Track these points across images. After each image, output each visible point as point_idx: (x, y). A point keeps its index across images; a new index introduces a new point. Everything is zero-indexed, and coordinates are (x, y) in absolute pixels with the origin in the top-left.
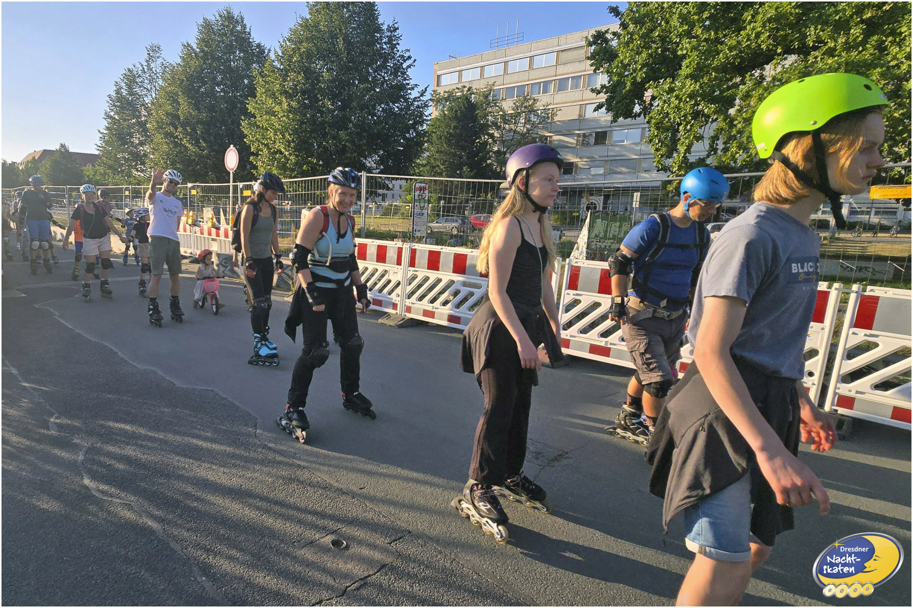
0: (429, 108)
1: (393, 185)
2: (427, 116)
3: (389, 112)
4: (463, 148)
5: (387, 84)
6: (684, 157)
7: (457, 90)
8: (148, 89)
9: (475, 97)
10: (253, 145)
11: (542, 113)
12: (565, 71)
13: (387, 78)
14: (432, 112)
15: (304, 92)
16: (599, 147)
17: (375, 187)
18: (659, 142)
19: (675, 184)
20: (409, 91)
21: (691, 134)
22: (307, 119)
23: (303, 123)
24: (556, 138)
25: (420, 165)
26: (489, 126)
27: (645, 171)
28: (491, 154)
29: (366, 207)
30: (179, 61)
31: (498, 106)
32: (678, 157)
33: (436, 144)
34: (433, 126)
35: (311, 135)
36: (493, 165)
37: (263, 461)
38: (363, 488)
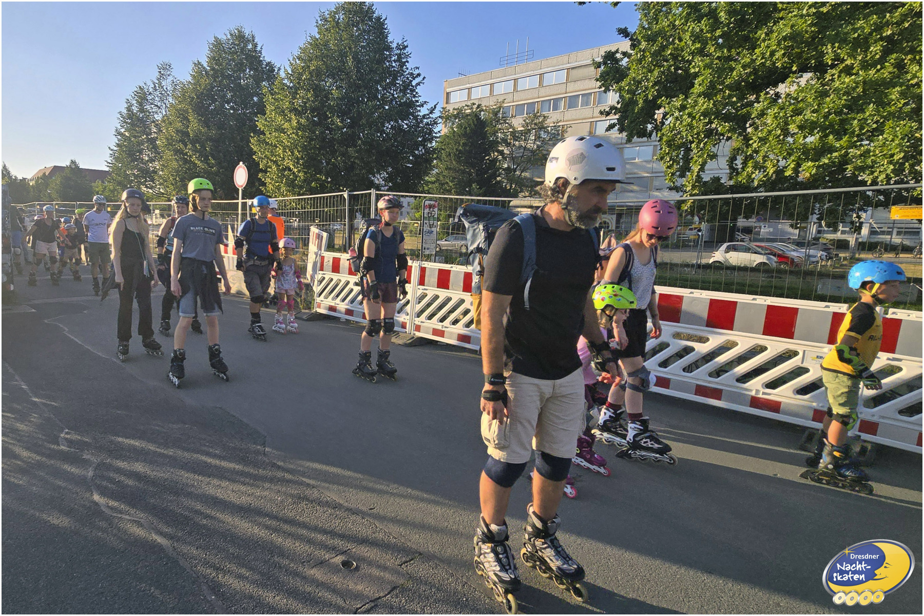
0: (438, 125)
3: (399, 129)
4: (472, 165)
5: (396, 102)
6: (698, 176)
7: (466, 108)
8: (157, 106)
9: (484, 114)
10: (262, 161)
11: (552, 130)
12: (575, 88)
13: (396, 96)
14: (441, 129)
15: (313, 110)
18: (670, 161)
19: (689, 203)
20: (418, 108)
21: (705, 153)
22: (316, 136)
23: (312, 140)
25: (429, 182)
26: (498, 142)
27: (657, 189)
28: (500, 171)
30: (190, 79)
31: (508, 123)
32: (691, 177)
33: (445, 161)
34: (443, 143)
35: (319, 152)
36: (503, 182)
37: (272, 480)
38: (373, 509)
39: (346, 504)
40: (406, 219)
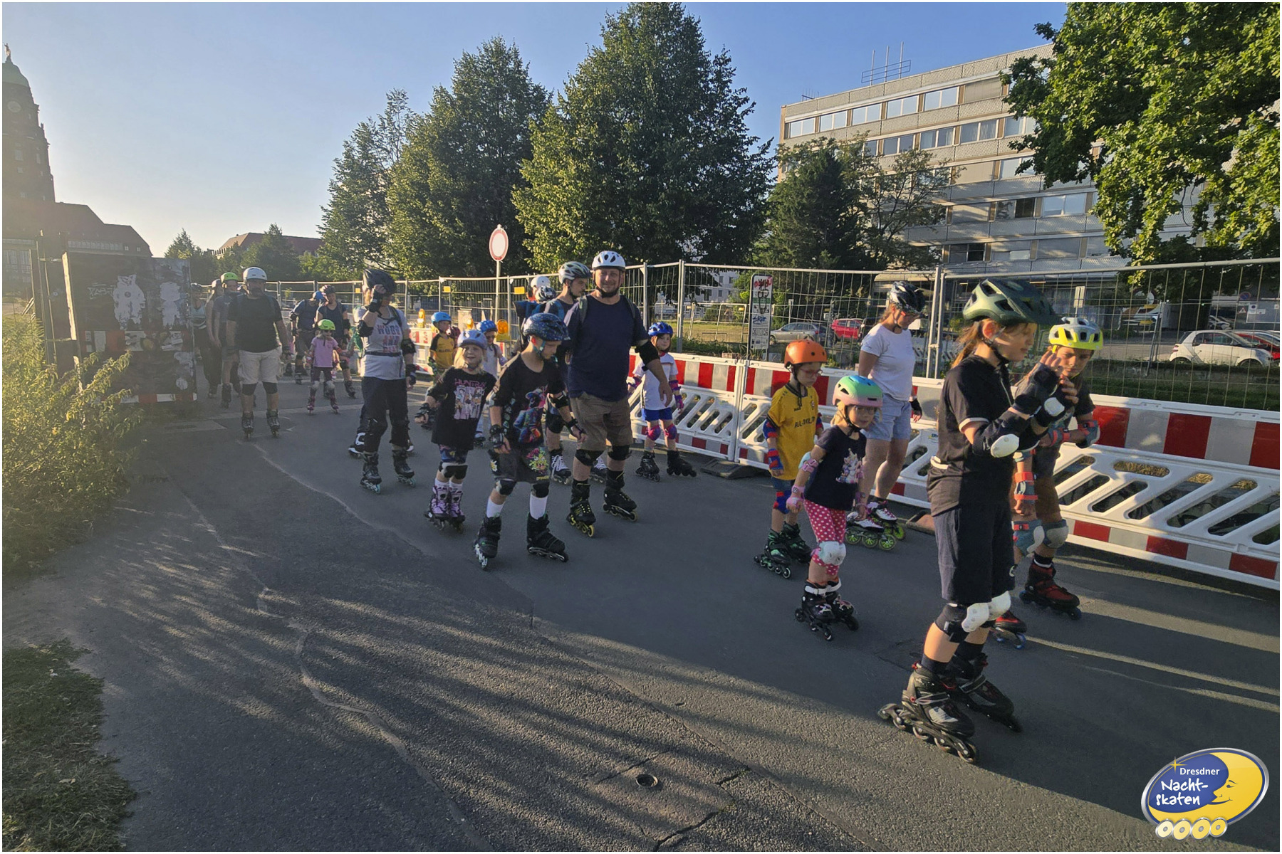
0: (773, 169)
1: (721, 278)
2: (770, 181)
3: (718, 176)
4: (822, 225)
5: (714, 138)
6: (1154, 235)
7: (813, 144)
8: (386, 150)
9: (839, 153)
10: (527, 223)
11: (937, 173)
12: (972, 113)
13: (714, 129)
14: (778, 175)
15: (598, 151)
16: (1020, 223)
17: (697, 280)
18: (1113, 215)
19: (1140, 274)
20: (745, 147)
21: (1163, 203)
22: (603, 187)
23: (596, 192)
24: (958, 208)
25: (760, 249)
26: (859, 193)
27: (1093, 255)
28: (862, 232)
29: (683, 307)
30: (430, 111)
31: (873, 165)
32: (1144, 235)
33: (783, 220)
34: (778, 194)
35: (607, 210)
36: (865, 248)
37: (542, 661)
38: (680, 704)
39: (643, 697)
40: (727, 301)
